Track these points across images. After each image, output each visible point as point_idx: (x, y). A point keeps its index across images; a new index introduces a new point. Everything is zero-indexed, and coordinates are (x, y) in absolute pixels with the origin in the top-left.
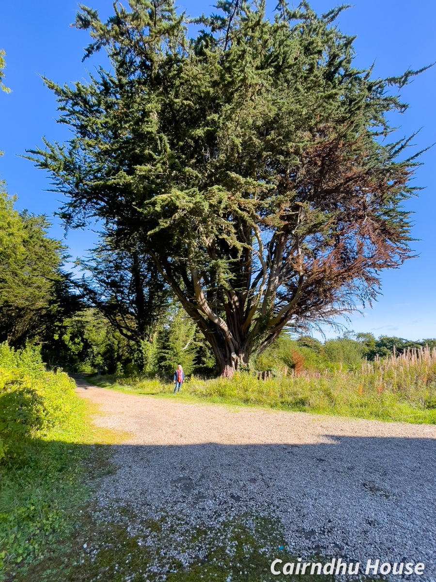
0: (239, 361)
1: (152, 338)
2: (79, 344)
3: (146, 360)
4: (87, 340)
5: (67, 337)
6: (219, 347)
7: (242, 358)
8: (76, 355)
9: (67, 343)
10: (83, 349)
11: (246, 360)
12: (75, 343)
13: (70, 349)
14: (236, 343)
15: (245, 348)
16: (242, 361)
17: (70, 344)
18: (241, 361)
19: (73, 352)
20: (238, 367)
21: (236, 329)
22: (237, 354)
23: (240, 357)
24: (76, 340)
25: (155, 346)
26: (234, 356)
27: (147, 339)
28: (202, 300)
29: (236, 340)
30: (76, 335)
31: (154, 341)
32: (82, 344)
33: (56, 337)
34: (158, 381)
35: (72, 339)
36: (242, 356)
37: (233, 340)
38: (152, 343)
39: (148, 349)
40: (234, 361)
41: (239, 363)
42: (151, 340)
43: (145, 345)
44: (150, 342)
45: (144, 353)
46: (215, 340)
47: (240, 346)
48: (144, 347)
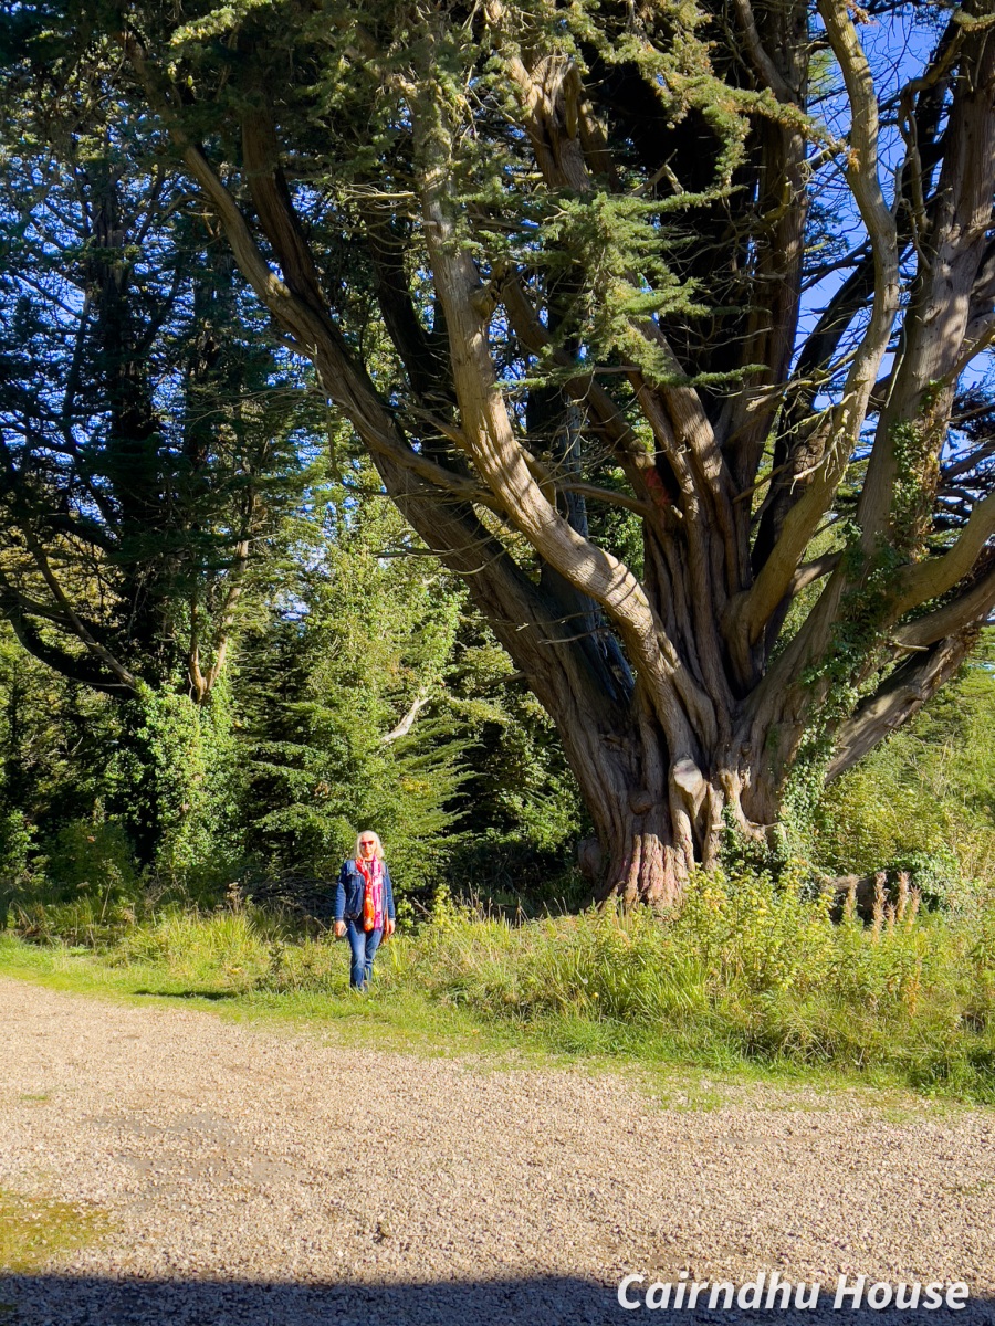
0: (717, 812)
1: (206, 673)
3: (174, 803)
6: (601, 730)
7: (735, 793)
11: (761, 809)
14: (701, 704)
16: (738, 813)
18: (730, 812)
20: (715, 846)
21: (705, 618)
22: (708, 768)
23: (723, 787)
25: (226, 719)
26: (690, 780)
27: (177, 677)
28: (498, 447)
29: (703, 688)
31: (221, 692)
34: (241, 923)
36: (737, 782)
37: (685, 684)
38: (204, 700)
39: (182, 740)
40: (689, 813)
41: (719, 825)
42: (201, 682)
43: (169, 712)
44: (195, 697)
45: (163, 760)
46: (577, 686)
47: (726, 725)
48: (160, 725)
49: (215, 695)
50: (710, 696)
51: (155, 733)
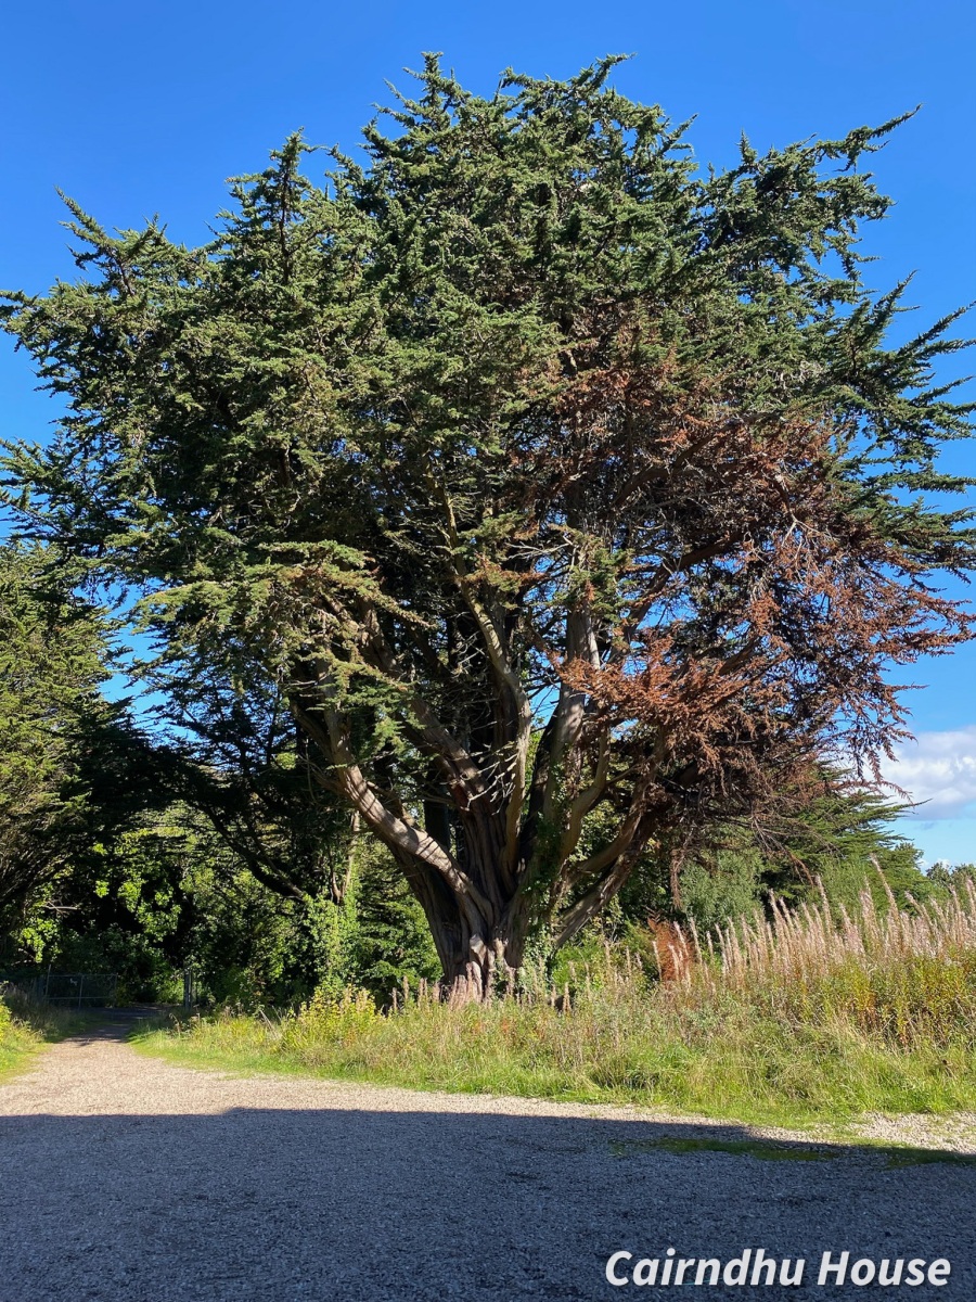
0: (492, 960)
1: (340, 887)
2: (167, 910)
3: (323, 963)
4: (190, 896)
5: (131, 889)
6: (443, 920)
7: (501, 952)
8: (158, 945)
9: (131, 907)
10: (179, 924)
11: (514, 957)
12: (155, 908)
13: (139, 928)
14: (487, 905)
15: (510, 921)
16: (502, 961)
17: (142, 909)
18: (498, 959)
19: (151, 937)
20: (491, 981)
21: (487, 860)
22: (489, 943)
23: (494, 948)
24: (158, 896)
25: (354, 913)
26: (477, 947)
27: (326, 891)
29: (485, 895)
30: (160, 880)
31: (350, 900)
32: (177, 908)
33: (102, 890)
35: (147, 893)
36: (500, 945)
37: (475, 894)
38: (339, 902)
39: (328, 926)
40: (479, 963)
41: (492, 969)
42: (338, 892)
43: (321, 911)
44: (335, 901)
45: (317, 938)
46: (433, 897)
47: (497, 916)
48: (316, 918)
49: (346, 900)
50: (490, 900)
51: (313, 922)
